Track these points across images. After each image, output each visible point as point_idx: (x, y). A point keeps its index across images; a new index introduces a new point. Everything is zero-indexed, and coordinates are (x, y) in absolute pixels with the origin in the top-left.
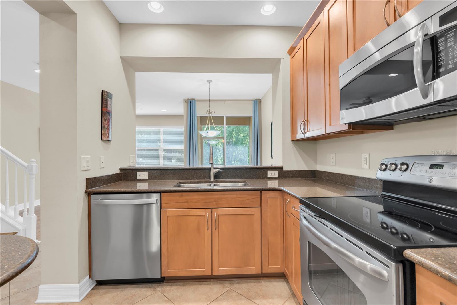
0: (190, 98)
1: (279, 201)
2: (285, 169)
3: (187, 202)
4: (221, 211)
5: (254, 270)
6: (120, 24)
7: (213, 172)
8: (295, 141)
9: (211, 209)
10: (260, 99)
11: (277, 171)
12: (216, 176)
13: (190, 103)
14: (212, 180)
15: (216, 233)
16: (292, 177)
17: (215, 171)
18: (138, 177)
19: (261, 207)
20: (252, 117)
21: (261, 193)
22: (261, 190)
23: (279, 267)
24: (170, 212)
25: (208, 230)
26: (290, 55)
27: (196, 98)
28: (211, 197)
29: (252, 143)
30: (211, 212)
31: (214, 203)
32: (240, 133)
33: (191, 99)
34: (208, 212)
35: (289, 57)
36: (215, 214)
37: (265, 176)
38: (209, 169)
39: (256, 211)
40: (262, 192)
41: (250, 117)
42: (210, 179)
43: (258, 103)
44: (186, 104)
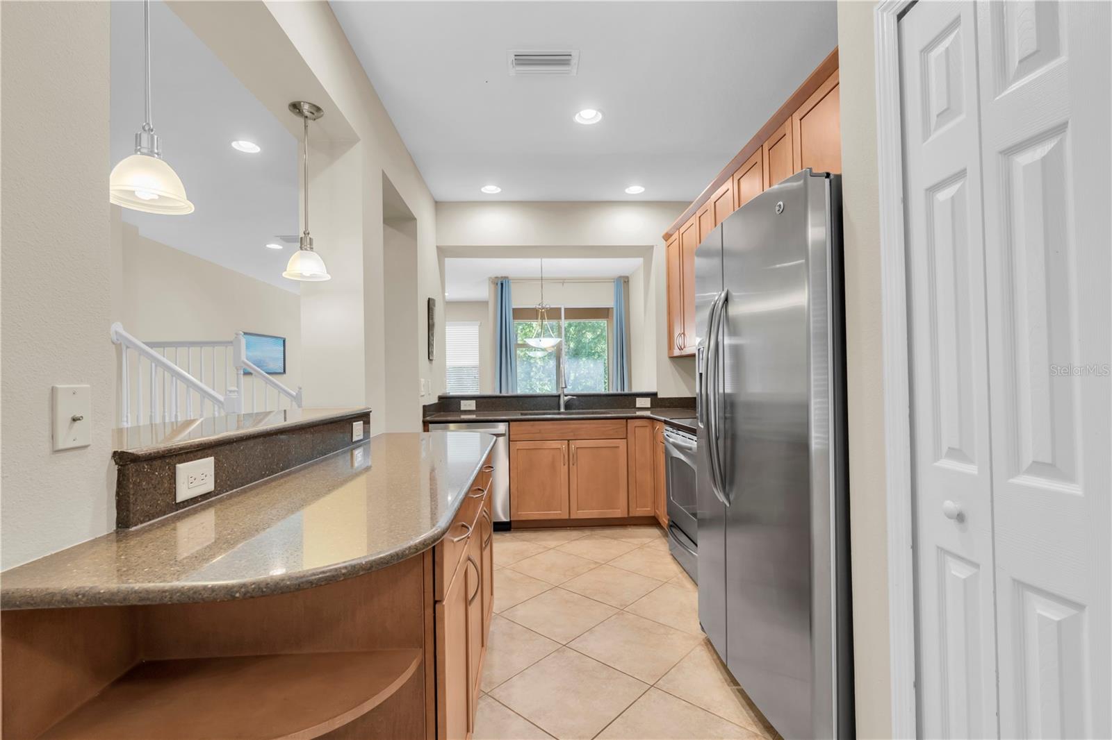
0: (500, 276)
1: (648, 431)
2: (660, 396)
3: (540, 433)
4: (580, 443)
5: (619, 512)
6: (436, 203)
7: (563, 400)
8: (673, 358)
9: (569, 440)
10: (627, 277)
11: (649, 399)
12: (568, 406)
13: (501, 285)
14: (562, 410)
15: (573, 469)
16: (669, 407)
17: (566, 398)
18: (463, 408)
19: (626, 438)
20: (612, 308)
21: (627, 421)
22: (627, 418)
23: (649, 509)
24: (520, 445)
25: (564, 465)
26: (666, 241)
27: (511, 274)
28: (568, 426)
29: (613, 355)
30: (569, 445)
31: (572, 434)
32: (584, 331)
33: (502, 277)
34: (564, 446)
35: (663, 244)
36: (573, 447)
37: (633, 405)
38: (559, 396)
39: (622, 444)
40: (629, 421)
41: (608, 309)
42: (559, 409)
43: (623, 283)
44: (492, 286)
